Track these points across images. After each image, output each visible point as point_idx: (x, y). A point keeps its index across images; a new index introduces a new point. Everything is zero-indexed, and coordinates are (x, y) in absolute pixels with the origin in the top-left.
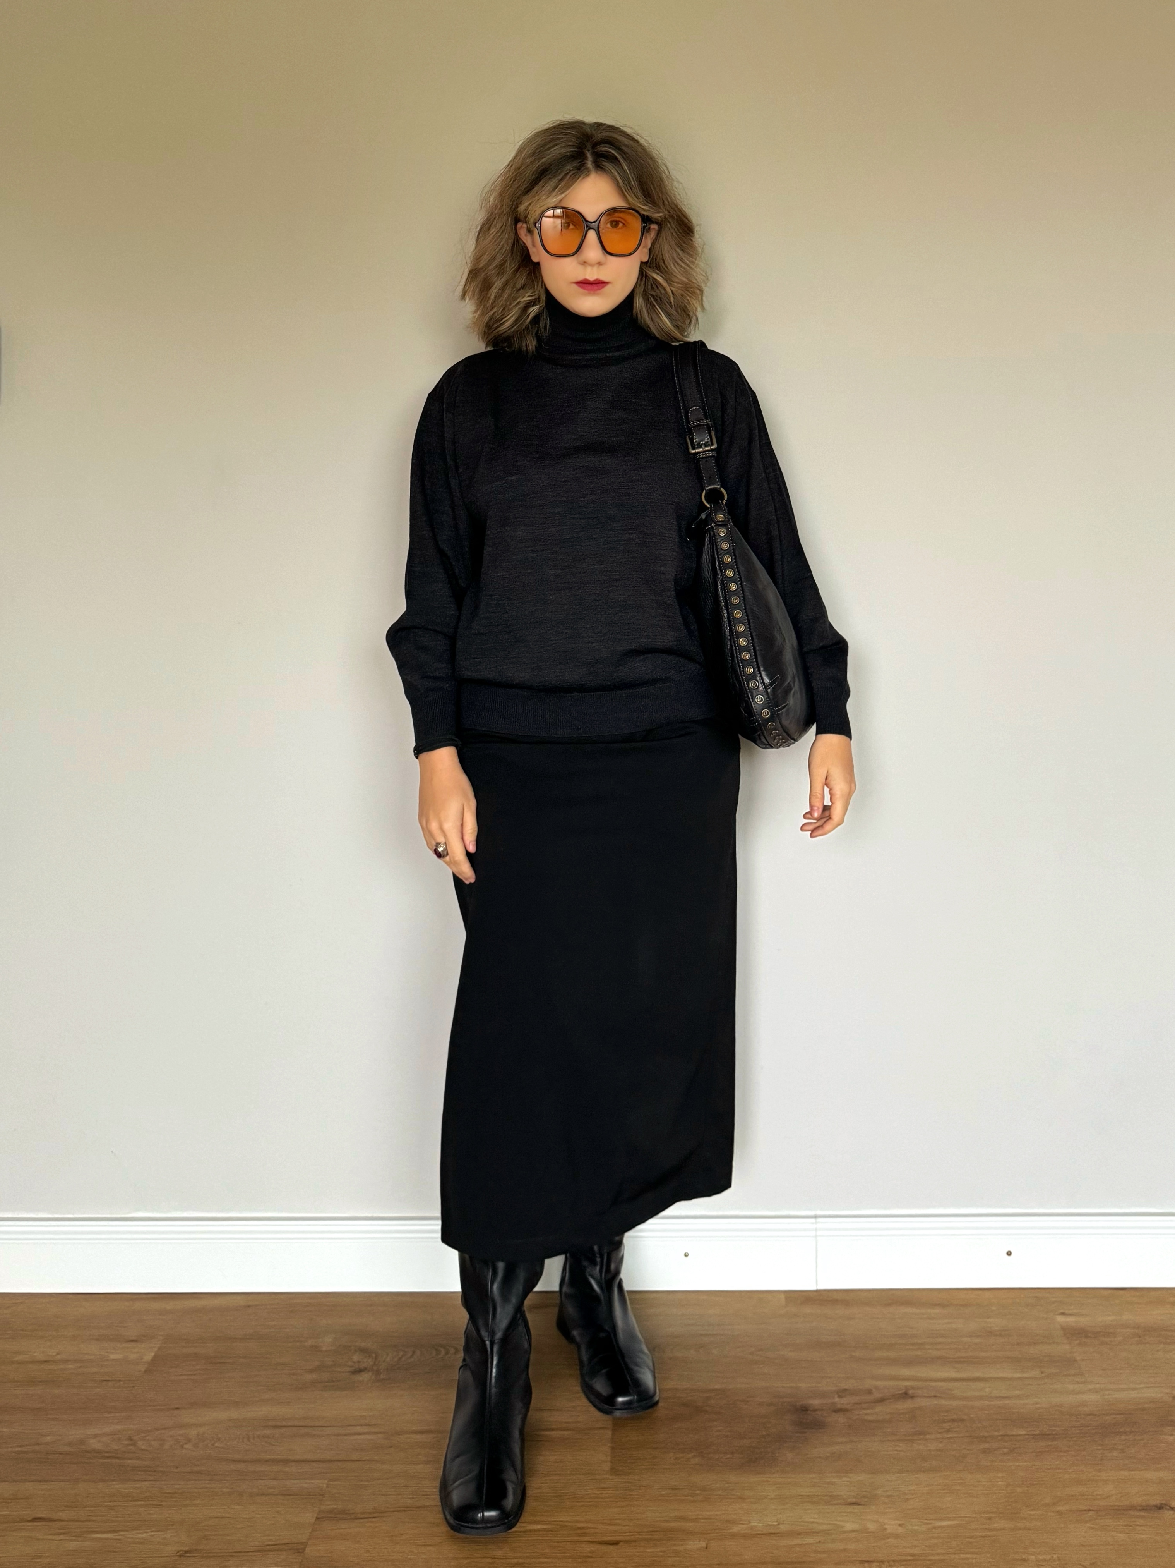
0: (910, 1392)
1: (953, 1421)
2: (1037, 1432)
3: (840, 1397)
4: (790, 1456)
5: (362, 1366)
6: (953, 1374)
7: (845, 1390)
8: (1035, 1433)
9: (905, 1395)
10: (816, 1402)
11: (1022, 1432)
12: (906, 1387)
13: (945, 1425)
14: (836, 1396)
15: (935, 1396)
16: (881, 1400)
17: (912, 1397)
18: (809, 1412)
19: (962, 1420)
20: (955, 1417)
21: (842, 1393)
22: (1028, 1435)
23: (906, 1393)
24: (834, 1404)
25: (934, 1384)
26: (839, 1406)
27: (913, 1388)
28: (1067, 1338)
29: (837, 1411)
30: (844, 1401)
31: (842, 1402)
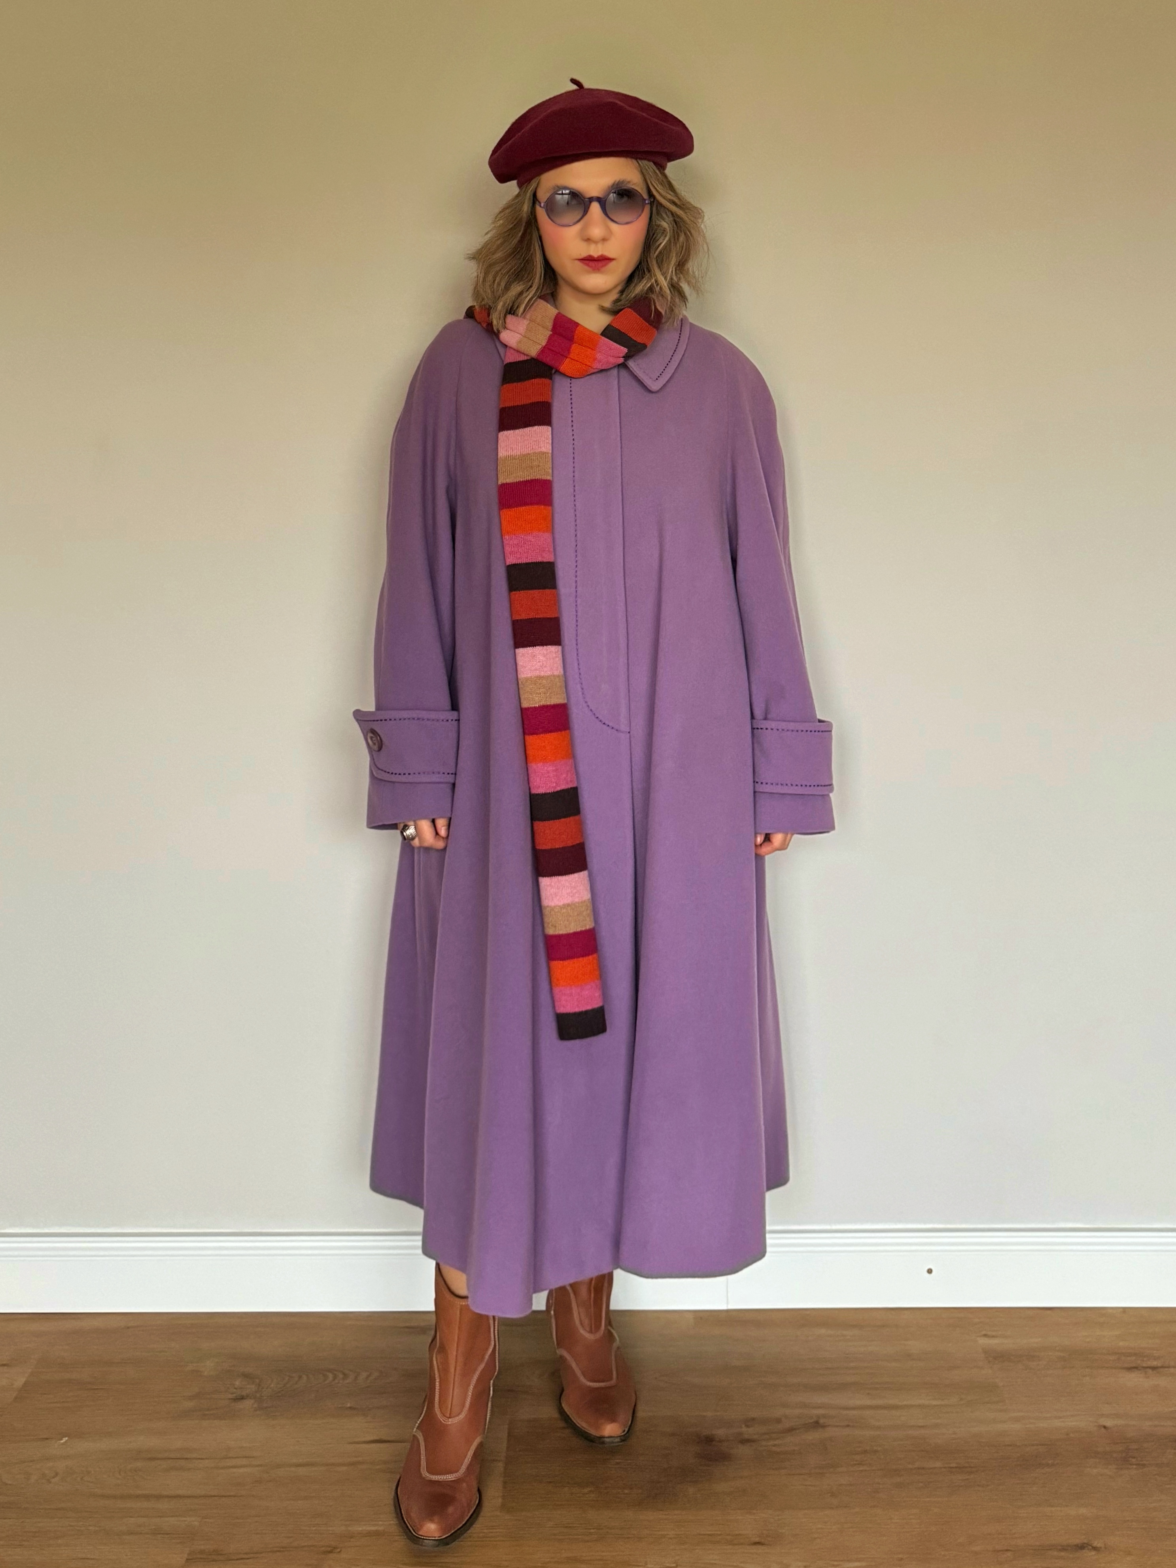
0: (822, 1421)
1: (865, 1452)
2: (954, 1465)
3: (747, 1426)
4: (691, 1490)
5: (244, 1393)
6: (868, 1402)
7: (753, 1419)
8: (952, 1465)
9: (817, 1425)
10: (720, 1432)
11: (938, 1464)
12: (818, 1416)
13: (857, 1457)
14: (743, 1426)
15: (848, 1426)
16: (791, 1430)
17: (824, 1427)
18: (714, 1442)
19: (876, 1451)
20: (868, 1449)
21: (750, 1422)
22: (945, 1468)
23: (817, 1422)
24: (741, 1434)
25: (845, 1412)
26: (746, 1437)
27: (824, 1416)
28: (989, 1362)
29: (745, 1441)
30: (751, 1430)
31: (748, 1432)
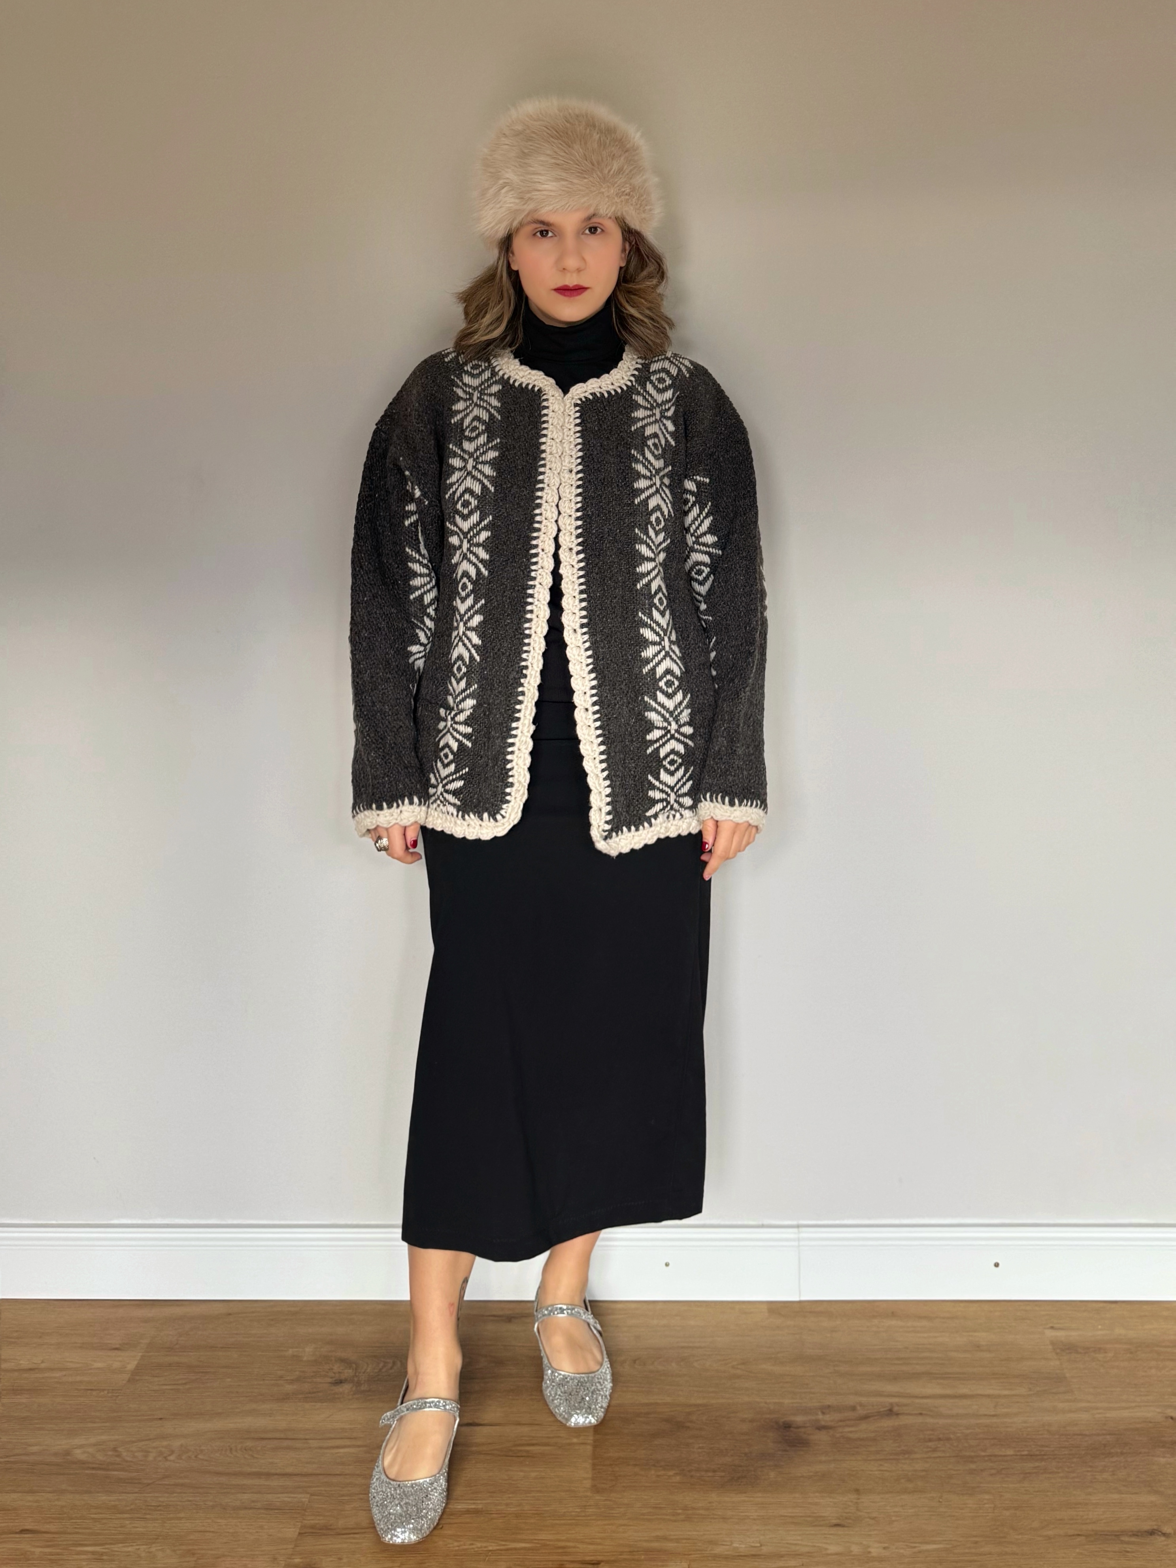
0: (896, 1409)
1: (939, 1439)
2: (1026, 1453)
3: (823, 1413)
4: (772, 1475)
5: (342, 1378)
6: (938, 1391)
7: (829, 1406)
8: (1023, 1453)
9: (891, 1412)
10: (799, 1419)
11: (1010, 1452)
12: (891, 1404)
13: (931, 1444)
14: (820, 1413)
15: (921, 1414)
16: (865, 1418)
17: (897, 1414)
18: (792, 1429)
19: (949, 1439)
20: (941, 1436)
21: (825, 1409)
22: (1016, 1455)
23: (891, 1410)
24: (818, 1421)
25: (917, 1401)
26: (823, 1423)
27: (898, 1405)
28: (1057, 1354)
29: (820, 1428)
30: (827, 1417)
31: (826, 1419)
